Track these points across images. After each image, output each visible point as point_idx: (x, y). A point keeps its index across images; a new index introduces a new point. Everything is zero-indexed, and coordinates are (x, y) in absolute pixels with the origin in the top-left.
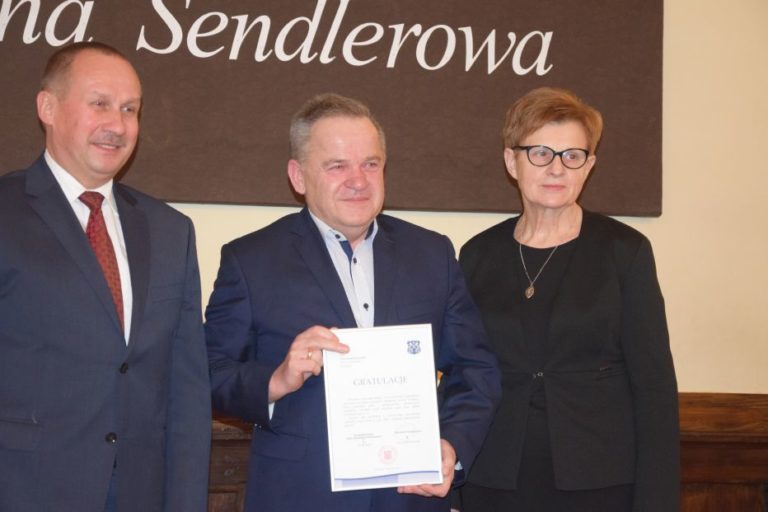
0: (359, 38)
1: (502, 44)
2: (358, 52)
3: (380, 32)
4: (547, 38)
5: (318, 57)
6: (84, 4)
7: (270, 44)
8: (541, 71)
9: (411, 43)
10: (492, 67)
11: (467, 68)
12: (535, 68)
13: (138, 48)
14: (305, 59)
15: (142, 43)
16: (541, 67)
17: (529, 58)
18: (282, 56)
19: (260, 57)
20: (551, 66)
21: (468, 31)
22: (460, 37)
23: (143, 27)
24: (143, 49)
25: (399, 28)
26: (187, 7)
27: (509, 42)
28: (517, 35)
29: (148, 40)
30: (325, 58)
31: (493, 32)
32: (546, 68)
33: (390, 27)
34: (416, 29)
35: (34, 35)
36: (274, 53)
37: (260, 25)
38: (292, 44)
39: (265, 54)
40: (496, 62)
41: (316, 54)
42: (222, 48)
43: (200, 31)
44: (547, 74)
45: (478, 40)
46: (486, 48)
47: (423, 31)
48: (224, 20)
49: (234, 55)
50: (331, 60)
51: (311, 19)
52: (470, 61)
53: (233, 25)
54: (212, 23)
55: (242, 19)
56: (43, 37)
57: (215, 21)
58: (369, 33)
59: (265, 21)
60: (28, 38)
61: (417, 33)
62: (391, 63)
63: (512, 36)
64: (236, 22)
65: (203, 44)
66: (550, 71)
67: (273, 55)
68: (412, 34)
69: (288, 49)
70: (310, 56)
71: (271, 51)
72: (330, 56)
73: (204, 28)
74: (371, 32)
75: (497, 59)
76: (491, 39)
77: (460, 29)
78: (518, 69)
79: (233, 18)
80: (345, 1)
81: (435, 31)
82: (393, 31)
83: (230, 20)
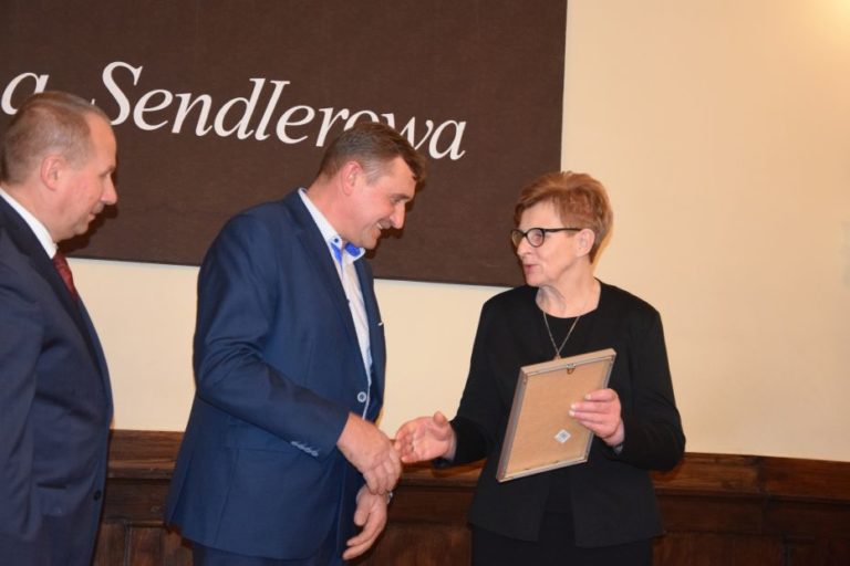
0: (292, 118)
1: (420, 130)
2: (290, 131)
3: (311, 114)
4: (461, 127)
5: (253, 135)
6: (39, 77)
7: (211, 120)
8: (454, 156)
9: (339, 125)
12: (449, 153)
14: (242, 135)
16: (454, 152)
17: (444, 144)
18: (221, 132)
19: (200, 131)
20: (463, 152)
21: (390, 117)
25: (328, 112)
26: (135, 83)
27: (427, 129)
28: (434, 123)
30: (260, 135)
31: (413, 120)
32: (459, 153)
33: (320, 110)
34: (344, 113)
36: (213, 129)
37: (201, 103)
38: (230, 121)
39: (205, 128)
41: (252, 131)
42: (166, 122)
43: (146, 106)
44: (460, 159)
45: (400, 125)
46: (407, 132)
47: (350, 116)
48: (169, 97)
49: (177, 129)
50: (266, 137)
51: (249, 99)
53: (176, 102)
54: (159, 99)
55: (186, 97)
57: (161, 98)
58: (302, 114)
59: (207, 100)
61: (345, 117)
62: (320, 142)
63: (430, 124)
64: (180, 99)
65: (148, 117)
66: (462, 157)
68: (340, 117)
69: (227, 126)
70: (246, 133)
71: (211, 127)
72: (265, 134)
73: (150, 104)
74: (303, 114)
75: (416, 142)
76: (411, 126)
77: (384, 115)
78: (434, 153)
79: (177, 95)
80: (280, 85)
81: (362, 115)
82: (323, 114)
83: (174, 98)
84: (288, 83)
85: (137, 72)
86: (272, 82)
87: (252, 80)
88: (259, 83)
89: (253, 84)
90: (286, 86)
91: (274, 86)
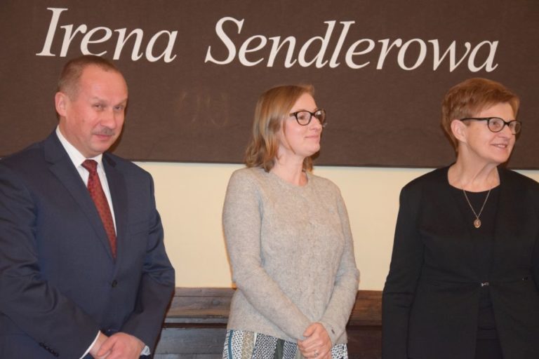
0: (357, 50)
1: (460, 51)
2: (356, 59)
3: (372, 45)
4: (494, 46)
5: (328, 64)
6: (171, 33)
7: (295, 56)
8: (490, 69)
9: (394, 52)
10: (453, 67)
11: (435, 68)
12: (485, 67)
13: (206, 61)
14: (319, 65)
15: (209, 58)
16: (489, 66)
17: (480, 60)
18: (304, 64)
19: (288, 64)
21: (435, 43)
22: (430, 47)
23: (210, 47)
24: (209, 62)
25: (385, 42)
26: (239, 32)
27: (466, 49)
28: (471, 44)
29: (213, 55)
30: (333, 64)
31: (454, 43)
32: (493, 66)
33: (379, 41)
34: (398, 42)
35: (139, 55)
36: (297, 62)
37: (288, 43)
38: (310, 55)
39: (291, 62)
40: (456, 63)
41: (327, 62)
42: (262, 59)
43: (248, 48)
44: (494, 71)
45: (443, 49)
46: (449, 53)
47: (403, 44)
48: (264, 40)
49: (270, 64)
50: (337, 65)
51: (324, 38)
52: (437, 63)
53: (270, 44)
54: (256, 43)
55: (276, 40)
56: (144, 56)
57: (258, 42)
58: (364, 46)
59: (292, 40)
60: (135, 56)
61: (399, 45)
62: (380, 66)
63: (468, 45)
64: (272, 41)
65: (249, 57)
66: (496, 69)
67: (297, 63)
68: (395, 45)
69: (307, 59)
70: (323, 63)
71: (296, 60)
72: (337, 63)
73: (251, 46)
74: (366, 45)
75: (457, 61)
76: (452, 48)
77: (430, 41)
78: (472, 68)
79: (270, 39)
80: (347, 25)
81: (412, 43)
82: (381, 44)
83: (268, 41)
84: (353, 22)
85: (240, 24)
86: (341, 23)
87: (326, 22)
88: (331, 24)
89: (327, 25)
90: (352, 25)
91: (343, 25)
